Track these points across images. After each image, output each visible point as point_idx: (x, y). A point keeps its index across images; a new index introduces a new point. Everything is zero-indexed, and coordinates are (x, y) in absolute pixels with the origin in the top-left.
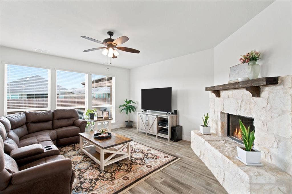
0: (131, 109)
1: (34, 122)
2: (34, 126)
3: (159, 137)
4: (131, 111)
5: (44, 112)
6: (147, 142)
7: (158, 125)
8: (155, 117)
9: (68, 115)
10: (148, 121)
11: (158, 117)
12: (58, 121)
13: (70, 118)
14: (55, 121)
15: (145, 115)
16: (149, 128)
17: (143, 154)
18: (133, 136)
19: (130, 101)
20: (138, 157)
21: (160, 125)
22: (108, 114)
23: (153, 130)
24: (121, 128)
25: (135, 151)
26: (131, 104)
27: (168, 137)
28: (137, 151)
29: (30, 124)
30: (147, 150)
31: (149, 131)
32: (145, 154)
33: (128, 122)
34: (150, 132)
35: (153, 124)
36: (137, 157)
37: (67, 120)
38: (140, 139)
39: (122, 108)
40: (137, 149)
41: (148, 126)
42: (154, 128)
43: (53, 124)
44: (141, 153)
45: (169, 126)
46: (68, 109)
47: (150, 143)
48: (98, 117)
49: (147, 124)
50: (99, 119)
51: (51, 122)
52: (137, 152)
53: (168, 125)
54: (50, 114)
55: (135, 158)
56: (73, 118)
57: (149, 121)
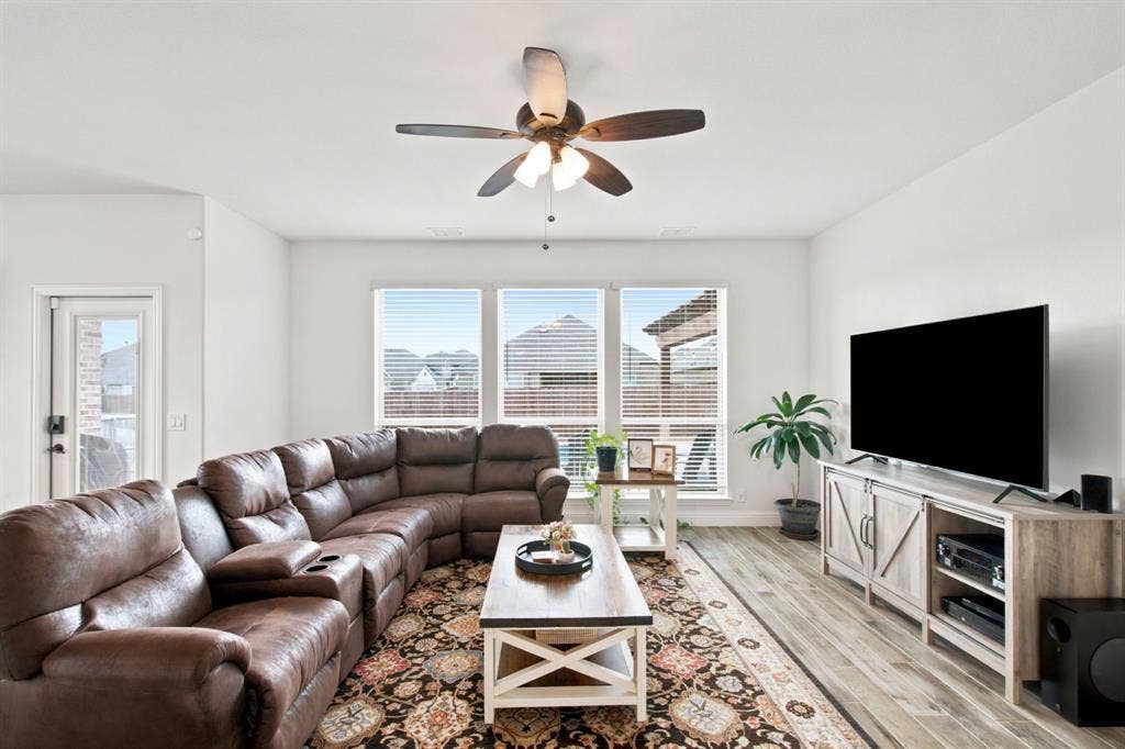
0: (800, 442)
1: (418, 464)
2: (417, 476)
3: (935, 640)
4: (798, 454)
5: (452, 430)
6: (838, 645)
7: (935, 558)
8: (917, 505)
9: (519, 447)
10: (874, 519)
11: (932, 511)
12: (489, 464)
13: (526, 458)
14: (482, 463)
15: (862, 484)
16: (880, 568)
17: (744, 717)
18: (786, 586)
19: (806, 400)
20: (701, 727)
21: (948, 562)
22: (670, 457)
23: (903, 582)
24: (753, 532)
25: (711, 682)
26: (810, 417)
27: (1004, 659)
28: (728, 684)
29: (408, 467)
30: (784, 702)
31: (878, 579)
32: (754, 723)
33: (794, 505)
34: (887, 588)
35: (905, 546)
36: (694, 722)
37: (515, 465)
38: (804, 614)
39: (762, 431)
40: (735, 673)
41: (874, 548)
42: (909, 576)
43: (474, 475)
44: (736, 707)
45: (1008, 585)
46: (523, 426)
47: (850, 663)
48: (635, 465)
49: (870, 537)
50: (637, 477)
51: (470, 465)
52: (716, 693)
53: (1003, 578)
54: (466, 439)
55: (672, 728)
56: (539, 461)
57: (879, 519)
